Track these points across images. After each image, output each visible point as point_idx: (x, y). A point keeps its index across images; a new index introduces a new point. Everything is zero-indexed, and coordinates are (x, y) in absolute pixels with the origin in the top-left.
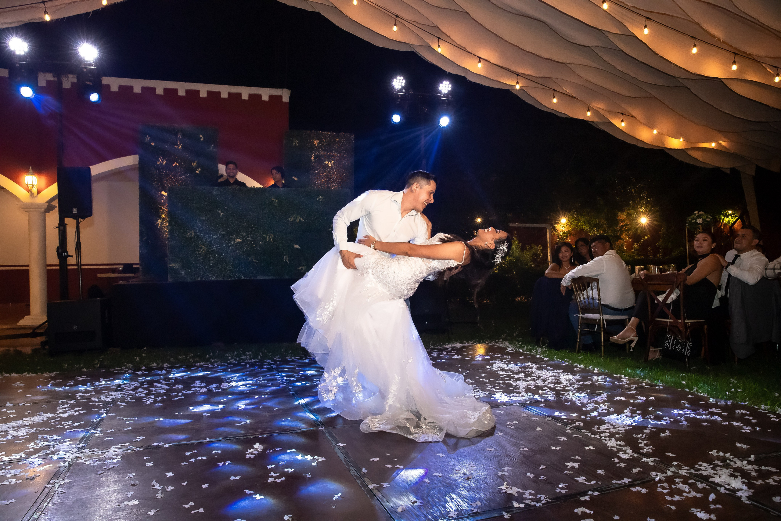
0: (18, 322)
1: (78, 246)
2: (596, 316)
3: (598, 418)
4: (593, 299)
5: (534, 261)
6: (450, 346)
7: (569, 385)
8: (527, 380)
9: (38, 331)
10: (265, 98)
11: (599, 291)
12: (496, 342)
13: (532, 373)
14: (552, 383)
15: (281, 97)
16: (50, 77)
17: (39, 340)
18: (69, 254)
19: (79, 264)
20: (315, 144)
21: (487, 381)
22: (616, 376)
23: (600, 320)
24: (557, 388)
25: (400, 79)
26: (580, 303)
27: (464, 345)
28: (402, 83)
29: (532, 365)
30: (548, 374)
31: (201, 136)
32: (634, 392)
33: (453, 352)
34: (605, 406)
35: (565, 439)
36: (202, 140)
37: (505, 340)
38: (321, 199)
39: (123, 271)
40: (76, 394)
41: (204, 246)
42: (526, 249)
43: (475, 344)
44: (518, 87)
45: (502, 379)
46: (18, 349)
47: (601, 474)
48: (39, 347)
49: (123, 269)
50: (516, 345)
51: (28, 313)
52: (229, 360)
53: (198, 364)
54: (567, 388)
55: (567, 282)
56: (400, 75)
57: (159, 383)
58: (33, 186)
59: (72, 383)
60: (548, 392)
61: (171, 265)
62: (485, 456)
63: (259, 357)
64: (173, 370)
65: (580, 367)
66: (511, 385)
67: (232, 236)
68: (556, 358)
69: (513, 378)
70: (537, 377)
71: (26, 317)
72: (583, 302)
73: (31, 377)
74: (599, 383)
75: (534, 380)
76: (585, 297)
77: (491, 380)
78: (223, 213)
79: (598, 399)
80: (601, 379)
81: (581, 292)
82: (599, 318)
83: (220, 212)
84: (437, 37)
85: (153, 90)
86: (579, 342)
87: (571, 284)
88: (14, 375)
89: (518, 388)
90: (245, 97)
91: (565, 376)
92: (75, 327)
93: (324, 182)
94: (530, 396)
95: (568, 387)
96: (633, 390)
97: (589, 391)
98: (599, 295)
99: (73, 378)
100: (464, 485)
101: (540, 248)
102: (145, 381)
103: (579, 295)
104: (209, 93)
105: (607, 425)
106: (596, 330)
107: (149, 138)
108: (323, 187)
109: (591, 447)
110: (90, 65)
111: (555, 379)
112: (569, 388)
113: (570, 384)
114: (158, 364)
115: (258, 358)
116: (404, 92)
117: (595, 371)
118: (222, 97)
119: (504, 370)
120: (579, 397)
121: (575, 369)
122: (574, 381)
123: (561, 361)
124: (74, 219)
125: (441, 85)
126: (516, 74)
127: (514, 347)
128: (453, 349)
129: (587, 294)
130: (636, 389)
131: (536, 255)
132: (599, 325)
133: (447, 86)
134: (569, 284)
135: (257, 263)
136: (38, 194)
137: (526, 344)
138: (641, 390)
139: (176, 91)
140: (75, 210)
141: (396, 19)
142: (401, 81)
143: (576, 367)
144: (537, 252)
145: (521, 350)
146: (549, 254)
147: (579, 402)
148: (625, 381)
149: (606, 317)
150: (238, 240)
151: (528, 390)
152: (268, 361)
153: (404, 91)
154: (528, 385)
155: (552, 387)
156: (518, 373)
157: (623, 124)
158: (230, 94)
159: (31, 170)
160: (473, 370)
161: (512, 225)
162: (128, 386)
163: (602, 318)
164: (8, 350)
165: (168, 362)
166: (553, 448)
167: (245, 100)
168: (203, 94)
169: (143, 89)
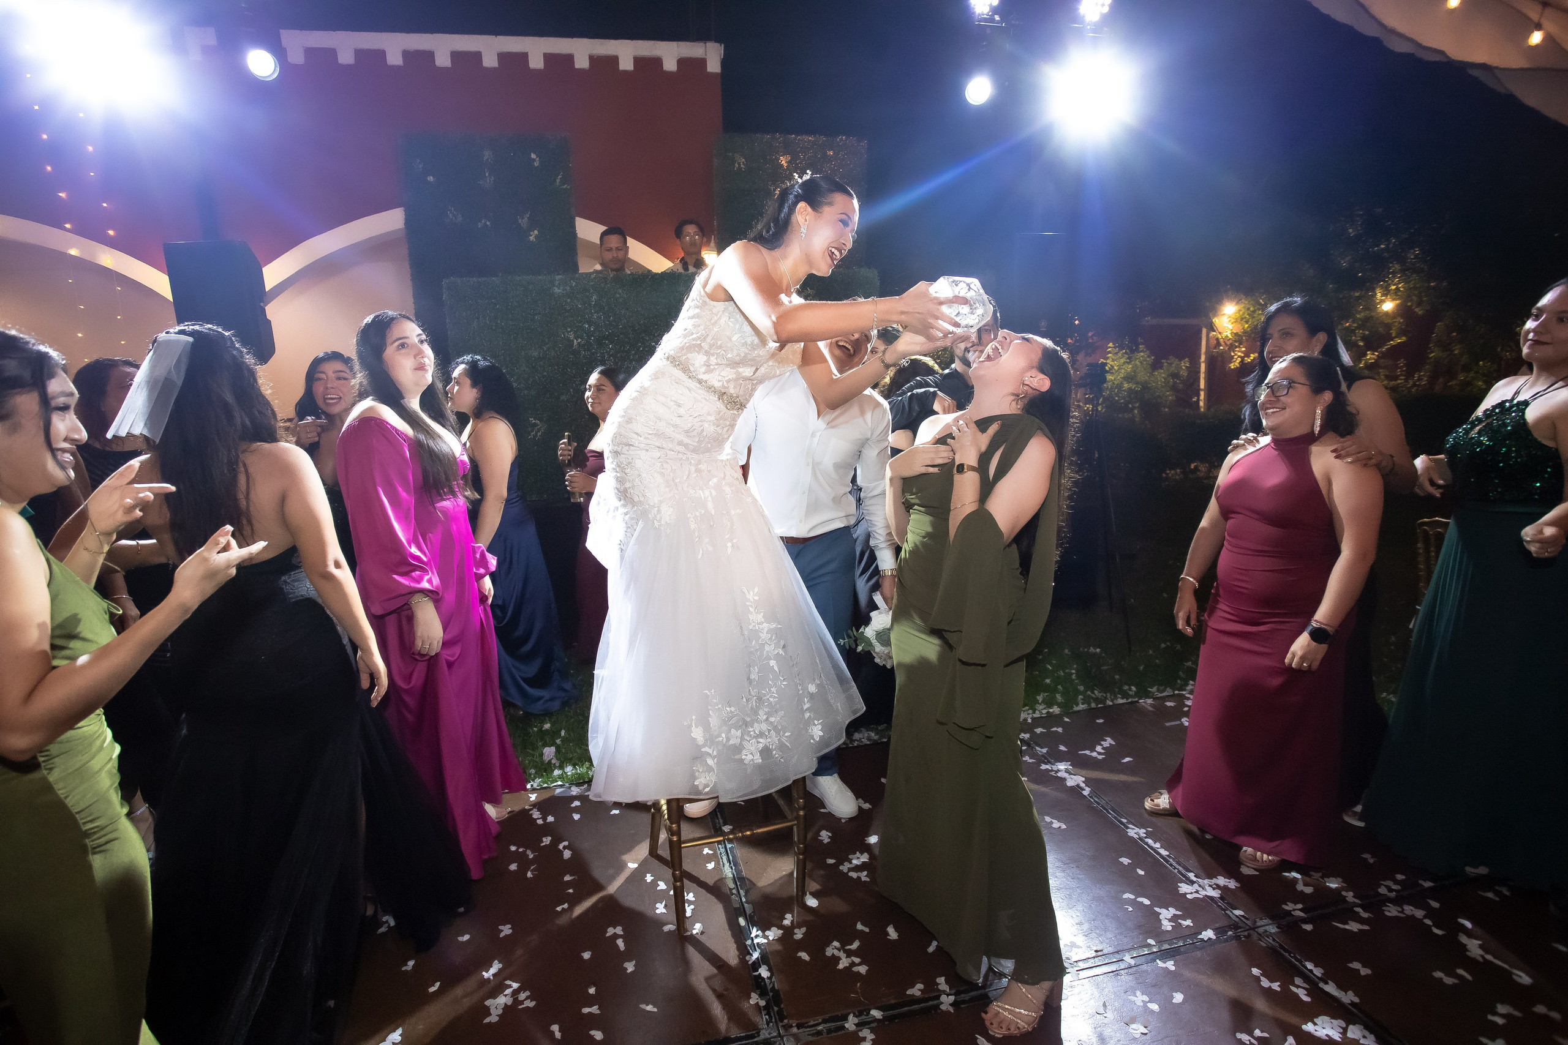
5: (1172, 387)
10: (670, 65)
15: (702, 62)
20: (783, 166)
31: (533, 156)
36: (536, 164)
41: (541, 421)
42: (1161, 368)
78: (579, 340)
83: (572, 337)
85: (430, 55)
90: (626, 64)
101: (1185, 364)
104: (549, 58)
107: (421, 166)
116: (998, 22)
118: (577, 66)
131: (1177, 376)
139: (478, 56)
144: (1179, 372)
146: (1202, 376)
153: (997, 18)
158: (591, 58)
167: (625, 72)
168: (536, 62)
169: (406, 54)
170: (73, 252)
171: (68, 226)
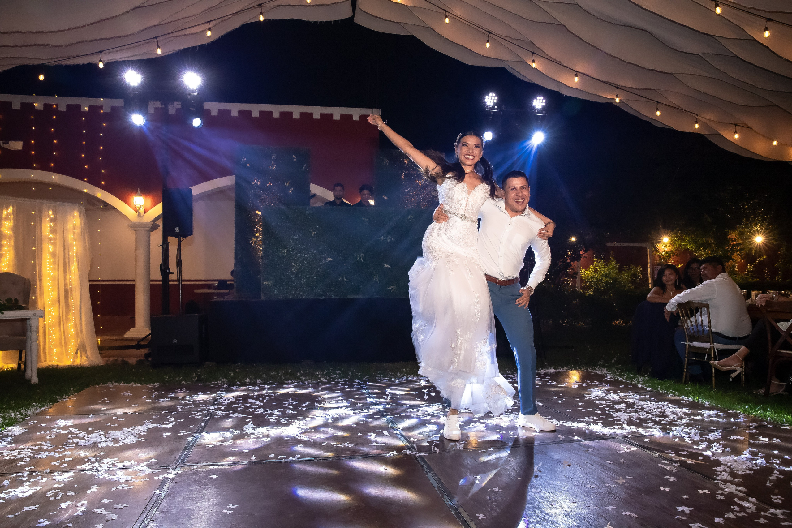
0: (125, 333)
1: (179, 263)
2: (707, 345)
3: (713, 458)
4: (702, 326)
5: (633, 282)
6: (544, 371)
7: (676, 420)
8: (629, 411)
9: (142, 343)
10: (356, 118)
11: (709, 317)
12: (592, 369)
13: (634, 404)
14: (657, 416)
16: (158, 104)
17: (143, 351)
18: (171, 271)
19: (179, 280)
20: (405, 163)
21: (585, 411)
22: (731, 411)
23: (710, 349)
24: (663, 422)
25: (492, 96)
26: (688, 331)
27: (559, 370)
28: (494, 99)
29: (633, 395)
30: (651, 405)
31: (294, 157)
32: (754, 431)
33: (547, 378)
34: (720, 445)
35: (675, 479)
36: (295, 160)
37: (603, 366)
38: (411, 218)
39: (219, 287)
40: (177, 406)
41: (296, 265)
42: (624, 270)
43: (570, 369)
44: (617, 100)
45: (601, 409)
46: (125, 359)
47: (719, 522)
48: (144, 358)
49: (218, 284)
50: (616, 374)
51: (134, 326)
52: (319, 378)
53: (290, 381)
54: (674, 423)
55: (672, 307)
56: (492, 92)
57: (253, 399)
58: (140, 207)
59: (173, 395)
60: (653, 425)
61: (264, 283)
62: (586, 493)
63: (349, 376)
64: (266, 386)
65: (687, 399)
66: (611, 416)
67: (323, 254)
68: (661, 388)
69: (613, 408)
70: (640, 409)
71: (132, 330)
72: (691, 328)
73: (137, 387)
74: (711, 418)
75: (636, 412)
76: (694, 324)
77: (589, 409)
78: (315, 232)
79: (711, 437)
80: (713, 415)
81: (689, 319)
82: (709, 347)
83: (312, 231)
84: (531, 52)
85: (250, 112)
86: (686, 372)
87: (677, 309)
88: (122, 384)
89: (619, 420)
90: (336, 117)
91: (671, 409)
92: (175, 341)
93: (414, 201)
94: (633, 428)
95: (675, 421)
96: (752, 429)
97: (700, 427)
98: (709, 322)
99: (173, 390)
100: (564, 522)
101: (639, 268)
102: (240, 396)
103: (686, 322)
104: (302, 114)
105: (723, 466)
106: (705, 360)
107: (245, 159)
108: (413, 206)
109: (706, 491)
110: (193, 92)
111: (660, 412)
112: (677, 423)
113: (677, 418)
114: (251, 380)
115: (347, 378)
116: (496, 109)
117: (706, 405)
118: (314, 118)
119: (602, 399)
120: (689, 433)
121: (682, 402)
122: (682, 415)
123: (667, 392)
124: (176, 237)
125: (535, 101)
126: (616, 87)
127: (613, 375)
128: (547, 374)
129: (696, 321)
130: (756, 428)
131: (635, 275)
132: (709, 355)
133: (541, 101)
134: (675, 310)
135: (347, 282)
136: (145, 213)
137: (626, 372)
138: (762, 430)
139: (271, 113)
140: (177, 230)
141: (489, 35)
142: (493, 98)
143: (684, 400)
144: (636, 273)
145: (620, 379)
146: (649, 275)
147: (689, 438)
148: (742, 418)
149: (717, 346)
150: (329, 259)
151: (630, 422)
152: (358, 380)
153: (496, 107)
154: (630, 417)
155: (657, 420)
156: (619, 403)
157: (736, 136)
158: (321, 115)
159: (139, 191)
160: (570, 398)
161: (609, 244)
162: (224, 401)
163: (713, 347)
164: (117, 360)
165: (260, 378)
166: (662, 488)
167: (336, 120)
168: (296, 116)
169: (240, 112)
170: (85, 191)
171: (85, 179)
